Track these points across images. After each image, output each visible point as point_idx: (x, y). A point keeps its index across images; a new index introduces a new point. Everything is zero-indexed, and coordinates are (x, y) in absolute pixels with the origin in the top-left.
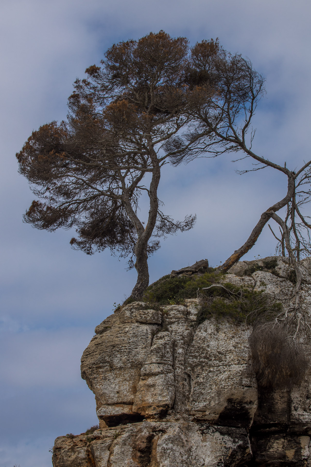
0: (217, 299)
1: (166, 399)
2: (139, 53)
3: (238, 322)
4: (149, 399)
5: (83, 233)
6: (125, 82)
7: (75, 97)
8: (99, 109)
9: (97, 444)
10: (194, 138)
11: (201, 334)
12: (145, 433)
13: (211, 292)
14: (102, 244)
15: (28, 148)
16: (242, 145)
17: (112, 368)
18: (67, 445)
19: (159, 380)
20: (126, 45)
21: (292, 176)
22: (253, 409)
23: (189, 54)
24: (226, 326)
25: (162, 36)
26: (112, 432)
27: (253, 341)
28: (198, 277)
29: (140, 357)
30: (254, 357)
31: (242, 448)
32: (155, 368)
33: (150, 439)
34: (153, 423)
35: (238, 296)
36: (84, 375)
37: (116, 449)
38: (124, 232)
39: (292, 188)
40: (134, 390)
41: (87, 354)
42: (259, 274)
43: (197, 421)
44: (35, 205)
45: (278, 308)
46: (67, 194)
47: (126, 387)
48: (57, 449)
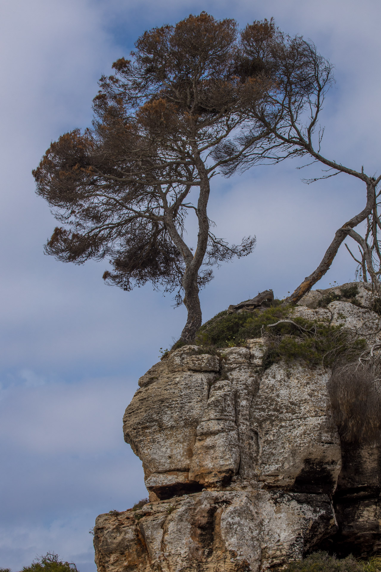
0: (286, 338)
1: (229, 463)
2: (177, 41)
3: (313, 365)
4: (209, 464)
5: (118, 264)
6: (162, 76)
7: (101, 98)
8: (131, 112)
9: (147, 521)
10: (249, 142)
11: (268, 381)
12: (206, 505)
13: (278, 330)
14: (142, 278)
15: (46, 163)
16: (308, 147)
17: (161, 428)
18: (111, 525)
19: (220, 440)
20: (161, 32)
21: (371, 183)
22: (337, 470)
23: (238, 38)
24: (298, 371)
25: (204, 18)
26: (165, 505)
27: (333, 388)
28: (262, 312)
29: (196, 413)
30: (334, 407)
31: (325, 519)
32: (214, 426)
33: (212, 512)
34: (215, 493)
35: (311, 333)
36: (128, 438)
37: (171, 527)
38: (168, 261)
39: (372, 197)
40: (190, 453)
41: (130, 411)
42: (336, 305)
43: (269, 488)
44: (58, 232)
45: (361, 346)
46: (97, 218)
47: (179, 450)
48: (99, 530)
